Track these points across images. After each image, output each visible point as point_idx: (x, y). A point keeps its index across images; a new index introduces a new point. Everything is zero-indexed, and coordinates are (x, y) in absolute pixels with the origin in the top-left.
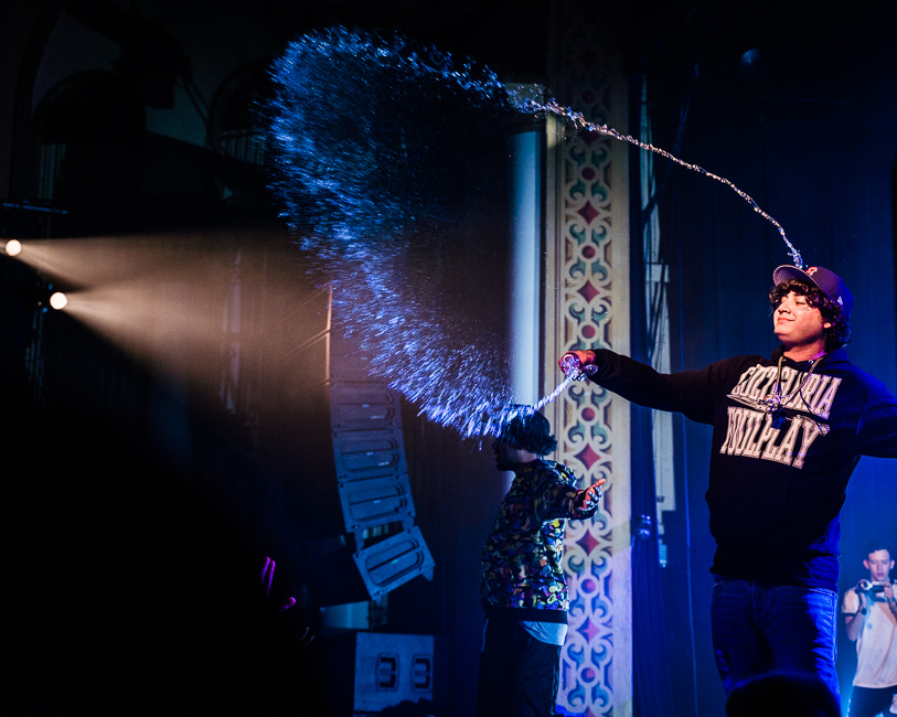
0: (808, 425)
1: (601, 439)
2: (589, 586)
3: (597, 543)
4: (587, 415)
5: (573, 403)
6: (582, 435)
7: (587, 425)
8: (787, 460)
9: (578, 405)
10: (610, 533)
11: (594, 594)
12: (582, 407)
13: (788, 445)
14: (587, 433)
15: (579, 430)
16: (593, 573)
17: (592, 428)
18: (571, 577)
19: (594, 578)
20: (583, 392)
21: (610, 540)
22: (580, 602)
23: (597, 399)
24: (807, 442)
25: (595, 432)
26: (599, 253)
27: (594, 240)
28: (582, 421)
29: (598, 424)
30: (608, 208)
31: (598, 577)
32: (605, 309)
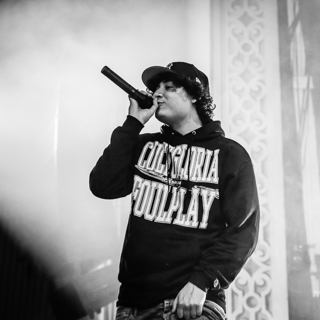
0: (205, 192)
2: (253, 302)
3: (257, 267)
8: (195, 224)
10: (269, 260)
11: (256, 309)
13: (193, 211)
16: (256, 291)
18: (237, 295)
19: (256, 296)
21: (268, 265)
22: (245, 315)
24: (207, 207)
26: (255, 48)
27: (251, 39)
30: (261, 16)
31: (260, 295)
32: (260, 88)
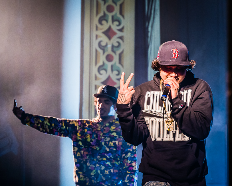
1: (117, 73)
4: (109, 58)
5: (100, 51)
6: (106, 70)
7: (109, 65)
9: (104, 53)
12: (106, 54)
14: (109, 69)
15: (104, 67)
17: (112, 66)
20: (107, 45)
23: (115, 49)
25: (114, 68)
28: (106, 62)
29: (115, 63)
